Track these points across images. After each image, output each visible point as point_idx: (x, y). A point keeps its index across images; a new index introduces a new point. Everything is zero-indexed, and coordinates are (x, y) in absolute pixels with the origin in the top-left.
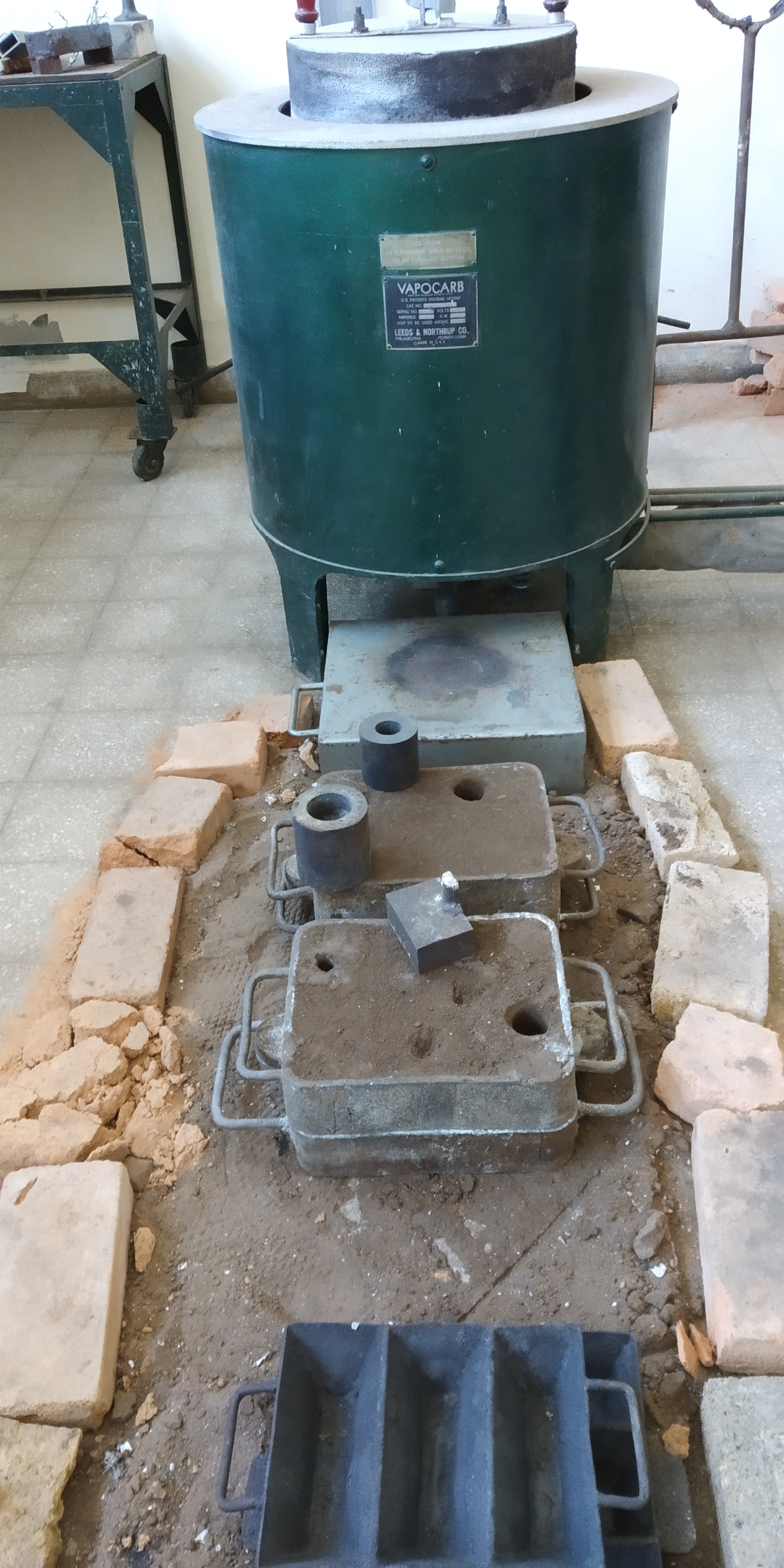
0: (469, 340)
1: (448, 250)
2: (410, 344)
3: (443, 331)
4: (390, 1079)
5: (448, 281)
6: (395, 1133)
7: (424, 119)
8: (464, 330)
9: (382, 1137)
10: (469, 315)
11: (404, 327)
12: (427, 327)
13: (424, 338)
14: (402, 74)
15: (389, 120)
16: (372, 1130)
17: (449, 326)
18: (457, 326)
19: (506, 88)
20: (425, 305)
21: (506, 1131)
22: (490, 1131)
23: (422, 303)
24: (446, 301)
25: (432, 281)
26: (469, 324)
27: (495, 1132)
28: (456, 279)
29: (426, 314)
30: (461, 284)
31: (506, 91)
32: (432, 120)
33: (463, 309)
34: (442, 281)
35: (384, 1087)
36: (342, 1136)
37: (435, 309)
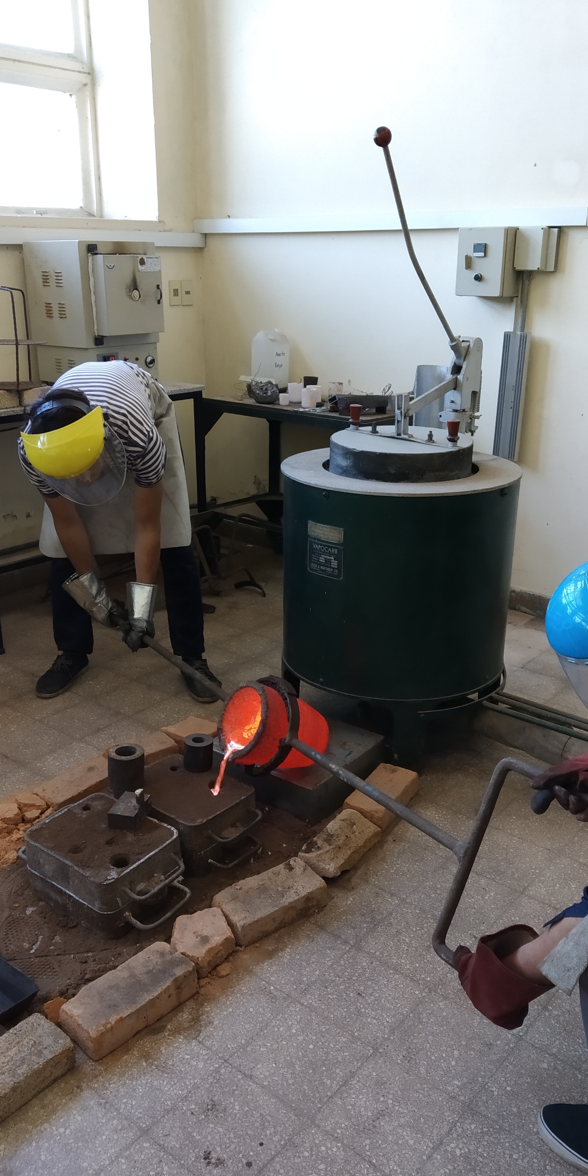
0: (339, 576)
1: (332, 534)
2: (316, 571)
3: (328, 569)
4: (52, 853)
5: (331, 547)
6: (53, 882)
7: (354, 476)
8: (336, 571)
9: (48, 881)
10: (339, 564)
11: (314, 563)
12: (322, 565)
13: (321, 570)
14: (348, 456)
15: (341, 474)
16: (46, 876)
17: (331, 567)
18: (334, 568)
19: (393, 471)
20: (322, 556)
21: (85, 903)
22: (80, 900)
23: (321, 554)
24: (330, 556)
25: (325, 546)
26: (338, 569)
27: (81, 901)
28: (335, 548)
29: (322, 560)
30: (336, 551)
31: (392, 472)
32: (357, 478)
33: (336, 562)
34: (329, 547)
35: (49, 855)
36: (37, 873)
37: (326, 558)
